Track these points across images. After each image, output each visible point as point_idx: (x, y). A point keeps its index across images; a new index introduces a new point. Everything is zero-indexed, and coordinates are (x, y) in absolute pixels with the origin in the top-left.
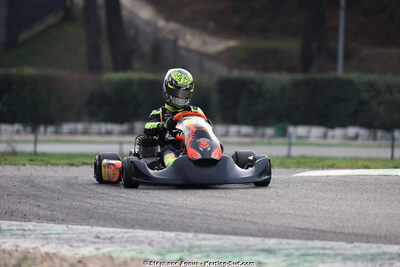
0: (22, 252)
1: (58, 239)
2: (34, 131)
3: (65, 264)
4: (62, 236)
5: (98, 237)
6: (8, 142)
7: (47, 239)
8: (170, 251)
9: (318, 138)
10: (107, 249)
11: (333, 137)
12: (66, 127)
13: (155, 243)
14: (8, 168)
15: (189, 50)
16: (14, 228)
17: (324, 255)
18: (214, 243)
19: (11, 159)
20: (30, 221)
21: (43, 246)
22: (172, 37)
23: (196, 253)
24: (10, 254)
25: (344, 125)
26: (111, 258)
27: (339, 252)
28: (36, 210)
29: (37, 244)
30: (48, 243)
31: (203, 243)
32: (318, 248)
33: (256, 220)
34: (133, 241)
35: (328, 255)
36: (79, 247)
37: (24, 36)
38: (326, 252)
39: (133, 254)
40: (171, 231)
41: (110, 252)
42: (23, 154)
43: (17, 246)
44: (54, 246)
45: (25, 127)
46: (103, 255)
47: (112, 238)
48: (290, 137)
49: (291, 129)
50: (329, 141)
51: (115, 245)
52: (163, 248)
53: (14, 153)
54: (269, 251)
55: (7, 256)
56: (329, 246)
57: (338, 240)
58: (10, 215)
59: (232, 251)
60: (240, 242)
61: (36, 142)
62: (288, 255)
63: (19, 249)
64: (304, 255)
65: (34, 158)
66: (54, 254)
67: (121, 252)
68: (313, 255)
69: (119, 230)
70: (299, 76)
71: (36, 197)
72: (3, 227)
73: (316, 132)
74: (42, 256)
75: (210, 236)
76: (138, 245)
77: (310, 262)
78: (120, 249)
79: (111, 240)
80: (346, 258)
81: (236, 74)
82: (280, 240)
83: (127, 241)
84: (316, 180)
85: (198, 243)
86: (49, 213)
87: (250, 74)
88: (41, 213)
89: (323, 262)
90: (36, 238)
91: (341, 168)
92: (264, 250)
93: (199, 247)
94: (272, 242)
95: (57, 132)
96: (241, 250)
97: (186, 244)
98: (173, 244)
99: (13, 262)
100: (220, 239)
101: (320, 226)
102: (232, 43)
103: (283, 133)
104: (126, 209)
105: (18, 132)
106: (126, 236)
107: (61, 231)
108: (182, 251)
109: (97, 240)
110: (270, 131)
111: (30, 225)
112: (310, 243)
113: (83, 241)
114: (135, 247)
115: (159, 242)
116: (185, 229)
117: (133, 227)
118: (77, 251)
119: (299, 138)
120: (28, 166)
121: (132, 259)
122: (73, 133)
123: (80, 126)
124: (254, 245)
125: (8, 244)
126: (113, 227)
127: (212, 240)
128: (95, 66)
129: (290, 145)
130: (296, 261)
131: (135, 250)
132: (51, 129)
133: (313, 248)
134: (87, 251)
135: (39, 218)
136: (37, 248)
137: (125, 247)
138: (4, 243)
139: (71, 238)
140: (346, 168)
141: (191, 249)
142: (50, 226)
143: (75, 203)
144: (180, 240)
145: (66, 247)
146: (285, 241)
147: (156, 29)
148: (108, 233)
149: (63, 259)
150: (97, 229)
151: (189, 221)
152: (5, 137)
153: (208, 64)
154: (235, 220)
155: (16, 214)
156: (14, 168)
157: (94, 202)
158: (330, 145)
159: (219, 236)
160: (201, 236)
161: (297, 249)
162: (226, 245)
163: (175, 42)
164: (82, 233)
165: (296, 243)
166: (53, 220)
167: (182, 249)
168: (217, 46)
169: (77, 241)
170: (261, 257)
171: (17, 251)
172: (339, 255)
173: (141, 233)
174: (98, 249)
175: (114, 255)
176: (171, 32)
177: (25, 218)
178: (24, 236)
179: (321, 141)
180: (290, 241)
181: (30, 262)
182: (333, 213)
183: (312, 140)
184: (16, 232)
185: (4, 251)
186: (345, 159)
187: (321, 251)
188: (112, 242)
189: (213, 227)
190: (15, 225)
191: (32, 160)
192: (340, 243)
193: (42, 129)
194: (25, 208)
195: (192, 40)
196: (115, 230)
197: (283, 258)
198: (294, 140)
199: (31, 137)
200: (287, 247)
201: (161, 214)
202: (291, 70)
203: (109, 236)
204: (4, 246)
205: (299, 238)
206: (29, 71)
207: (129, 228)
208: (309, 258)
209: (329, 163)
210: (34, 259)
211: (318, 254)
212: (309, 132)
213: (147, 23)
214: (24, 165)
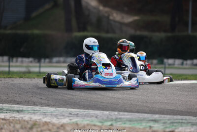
0: (33, 121)
1: (51, 115)
2: (39, 61)
3: (55, 127)
4: (53, 113)
5: (71, 114)
6: (27, 67)
7: (45, 114)
8: (106, 121)
9: (179, 65)
10: (75, 120)
11: (186, 64)
12: (55, 59)
13: (98, 117)
14: (26, 79)
15: (115, 21)
16: (30, 109)
17: (182, 122)
18: (128, 117)
19: (27, 75)
20: (37, 106)
21: (44, 118)
22: (106, 15)
23: (119, 122)
24: (27, 122)
25: (192, 58)
26: (77, 124)
27: (190, 121)
28: (40, 100)
29: (41, 117)
30: (46, 117)
31: (123, 117)
32: (179, 119)
33: (149, 105)
34: (88, 116)
35: (184, 123)
36: (61, 119)
37: (34, 15)
38: (183, 121)
39: (88, 122)
40: (107, 111)
41: (76, 121)
42: (34, 73)
43: (31, 118)
44: (49, 118)
45: (35, 59)
46: (73, 123)
47: (78, 114)
48: (165, 65)
49: (165, 60)
50: (184, 66)
51: (79, 118)
52: (103, 119)
53: (29, 72)
54: (155, 121)
55: (26, 123)
56: (184, 118)
57: (189, 116)
58: (27, 103)
59: (136, 121)
60: (141, 117)
61: (40, 67)
62: (165, 123)
63: (32, 120)
64: (173, 123)
65: (39, 75)
66: (49, 122)
67: (82, 121)
68: (177, 123)
69: (81, 110)
70: (169, 34)
71: (40, 94)
72: (24, 109)
73: (178, 62)
74: (43, 123)
75: (126, 113)
76: (90, 118)
77: (175, 126)
78: (82, 120)
79: (77, 115)
80: (193, 124)
81: (138, 33)
82: (161, 115)
83: (85, 116)
84: (178, 85)
85: (120, 117)
86: (47, 102)
87: (145, 33)
88: (43, 102)
89: (182, 126)
90: (40, 114)
91: (191, 80)
92: (152, 120)
93: (120, 118)
94: (156, 116)
95: (50, 62)
96: (141, 120)
97: (114, 117)
98: (108, 117)
99: (29, 126)
100: (131, 115)
101: (180, 108)
102: (136, 18)
103: (162, 62)
104: (84, 100)
105: (31, 62)
106: (85, 113)
107: (52, 111)
108: (112, 121)
109: (70, 115)
110: (155, 61)
111: (37, 108)
112: (175, 117)
113: (63, 116)
114: (89, 119)
115: (101, 117)
116: (114, 110)
117: (88, 109)
118: (60, 120)
119: (170, 65)
120: (36, 79)
121: (88, 125)
122: (58, 62)
123: (62, 59)
124: (148, 118)
125: (26, 117)
126: (78, 109)
127: (127, 115)
128: (69, 29)
129: (165, 68)
130: (168, 126)
131: (88, 120)
132: (47, 60)
133: (177, 119)
134: (65, 121)
135: (42, 105)
136: (40, 119)
137: (84, 119)
138: (25, 117)
139: (57, 114)
140: (193, 80)
141: (116, 120)
142: (47, 108)
143: (60, 97)
144: (111, 115)
145: (55, 119)
146: (163, 116)
147: (99, 11)
148: (75, 112)
149: (54, 125)
150: (70, 110)
151: (115, 106)
152: (25, 64)
153: (124, 28)
154: (138, 105)
155: (30, 103)
156: (29, 79)
157: (68, 96)
158: (185, 68)
159: (130, 113)
160: (121, 113)
161: (169, 120)
162: (134, 118)
163: (108, 17)
164: (63, 112)
165: (168, 117)
166: (48, 105)
167: (112, 120)
168: (129, 19)
169: (61, 116)
170: (151, 124)
171: (31, 121)
172: (190, 122)
173: (92, 112)
174: (71, 120)
175: (79, 123)
176: (106, 12)
177: (35, 104)
178: (34, 113)
179: (181, 66)
180: (166, 116)
181: (37, 126)
182: (187, 102)
183: (176, 66)
184: (31, 111)
185: (24, 121)
186: (192, 75)
187: (181, 121)
188: (78, 116)
189: (127, 109)
190: (30, 108)
191: (38, 76)
192: (190, 117)
193: (43, 60)
194: (35, 99)
195: (117, 16)
196: (79, 110)
197: (162, 124)
198: (167, 66)
199: (38, 64)
200: (164, 118)
201: (101, 102)
202: (165, 31)
203: (76, 113)
204: (24, 118)
205: (170, 114)
206: (36, 32)
207: (86, 109)
208: (174, 124)
209: (184, 77)
210: (39, 125)
211: (179, 122)
212: (175, 62)
213: (95, 8)
214: (34, 78)
